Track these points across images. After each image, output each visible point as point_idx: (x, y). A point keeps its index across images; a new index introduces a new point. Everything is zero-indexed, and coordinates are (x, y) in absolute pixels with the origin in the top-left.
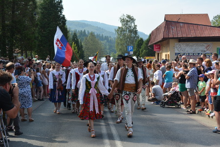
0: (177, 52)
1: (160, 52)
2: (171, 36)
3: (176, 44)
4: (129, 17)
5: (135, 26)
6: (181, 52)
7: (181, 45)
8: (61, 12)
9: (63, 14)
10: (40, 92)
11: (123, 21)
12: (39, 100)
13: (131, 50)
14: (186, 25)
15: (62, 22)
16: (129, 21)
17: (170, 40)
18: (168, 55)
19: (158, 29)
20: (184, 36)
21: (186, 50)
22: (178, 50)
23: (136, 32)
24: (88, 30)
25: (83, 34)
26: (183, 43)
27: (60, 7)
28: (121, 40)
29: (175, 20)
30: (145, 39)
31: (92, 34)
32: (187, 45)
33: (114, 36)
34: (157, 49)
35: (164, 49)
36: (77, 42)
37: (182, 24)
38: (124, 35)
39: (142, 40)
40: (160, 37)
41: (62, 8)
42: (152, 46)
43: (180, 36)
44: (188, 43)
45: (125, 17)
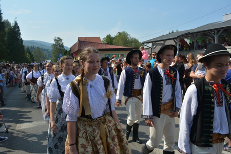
4: (59, 38)
5: (62, 43)
8: (20, 36)
10: (13, 82)
11: (55, 40)
12: (12, 86)
14: (89, 43)
16: (59, 41)
19: (75, 45)
23: (63, 47)
24: (36, 46)
25: (33, 48)
28: (55, 51)
29: (83, 40)
30: (68, 50)
31: (38, 48)
33: (51, 49)
34: (75, 55)
36: (29, 53)
37: (87, 43)
38: (57, 48)
39: (66, 50)
40: (76, 49)
41: (20, 34)
42: (72, 54)
45: (57, 38)
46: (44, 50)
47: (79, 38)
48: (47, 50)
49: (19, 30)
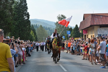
0: (99, 34)
1: (87, 34)
2: (95, 24)
3: (98, 29)
4: (62, 16)
6: (102, 34)
7: (102, 29)
8: (27, 11)
9: (28, 12)
11: (59, 18)
13: (69, 34)
14: (104, 17)
15: (27, 16)
16: (63, 18)
17: (95, 26)
18: (94, 36)
20: (104, 23)
21: (105, 32)
22: (100, 32)
25: (36, 26)
26: (102, 28)
27: (25, 8)
28: (58, 29)
31: (41, 26)
32: (105, 30)
34: (85, 32)
35: (90, 32)
37: (101, 17)
38: (60, 26)
39: (71, 28)
41: (27, 8)
43: (101, 24)
44: (106, 28)
45: (60, 16)
46: (47, 29)
47: (84, 15)
48: (49, 29)
49: (26, 4)
